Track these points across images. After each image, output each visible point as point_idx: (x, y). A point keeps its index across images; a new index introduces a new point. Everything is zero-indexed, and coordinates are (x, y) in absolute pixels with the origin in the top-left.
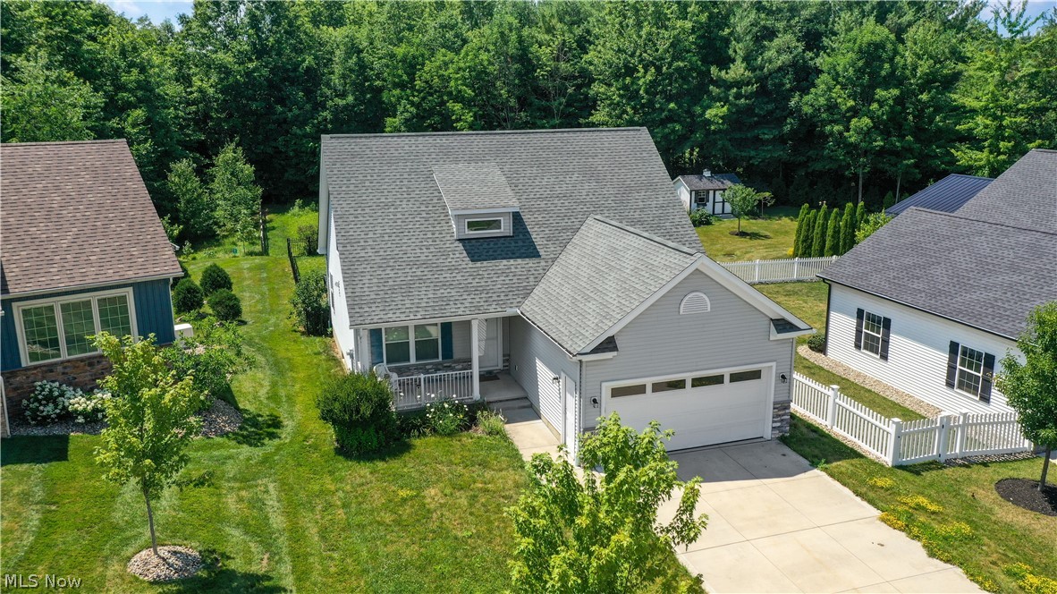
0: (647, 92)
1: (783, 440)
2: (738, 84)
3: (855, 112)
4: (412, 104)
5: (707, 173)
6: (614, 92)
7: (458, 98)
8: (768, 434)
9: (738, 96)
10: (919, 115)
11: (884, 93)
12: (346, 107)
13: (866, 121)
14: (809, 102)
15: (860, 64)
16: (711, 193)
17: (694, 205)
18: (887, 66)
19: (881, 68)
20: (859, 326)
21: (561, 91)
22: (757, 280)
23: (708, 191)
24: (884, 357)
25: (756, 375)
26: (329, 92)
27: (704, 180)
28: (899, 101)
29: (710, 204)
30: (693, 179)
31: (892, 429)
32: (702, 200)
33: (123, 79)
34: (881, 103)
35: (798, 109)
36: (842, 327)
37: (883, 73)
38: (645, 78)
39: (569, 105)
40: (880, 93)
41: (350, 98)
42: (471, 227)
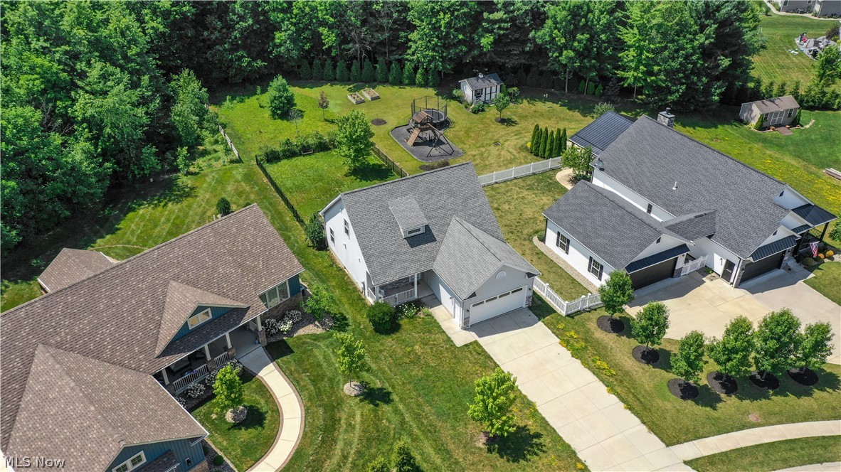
0: (445, 28)
1: (530, 308)
2: (501, 21)
3: (565, 47)
4: (292, 23)
5: (481, 76)
6: (425, 27)
7: (323, 23)
9: (500, 28)
10: (599, 48)
11: (582, 37)
13: (572, 54)
14: (541, 35)
15: (569, 18)
16: (484, 90)
17: (474, 97)
18: (583, 20)
19: (580, 21)
20: (558, 238)
21: (389, 15)
23: (482, 89)
24: (567, 253)
25: (521, 290)
27: (480, 80)
28: (590, 40)
29: (483, 96)
30: (473, 80)
31: (566, 305)
32: (479, 94)
34: (580, 42)
35: (534, 38)
36: (551, 237)
37: (581, 24)
38: (444, 19)
39: (395, 22)
40: (579, 36)
41: (250, 22)
42: (410, 232)
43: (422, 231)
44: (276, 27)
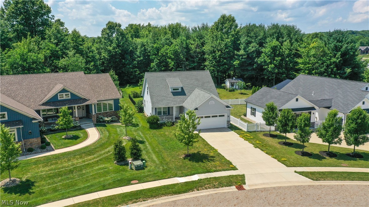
0: (218, 57)
1: (229, 128)
2: (242, 55)
3: (271, 63)
4: (158, 59)
5: (234, 78)
6: (210, 57)
7: (170, 58)
8: (226, 127)
9: (242, 58)
10: (286, 64)
11: (277, 58)
12: (141, 60)
13: (273, 65)
14: (259, 60)
15: (271, 51)
16: (235, 83)
17: (231, 86)
18: (278, 51)
19: (277, 52)
20: (251, 110)
21: (197, 57)
22: (240, 104)
23: (234, 83)
24: (255, 116)
25: (224, 116)
26: (136, 56)
27: (233, 80)
28: (281, 60)
29: (235, 86)
30: (231, 79)
31: (246, 125)
32: (233, 85)
33: (89, 55)
34: (277, 61)
35: (257, 62)
36: (249, 110)
37: (277, 53)
38: (218, 54)
39: (199, 60)
40: (276, 58)
41: (142, 58)
42: (174, 90)
43: (180, 90)
44: (152, 61)
